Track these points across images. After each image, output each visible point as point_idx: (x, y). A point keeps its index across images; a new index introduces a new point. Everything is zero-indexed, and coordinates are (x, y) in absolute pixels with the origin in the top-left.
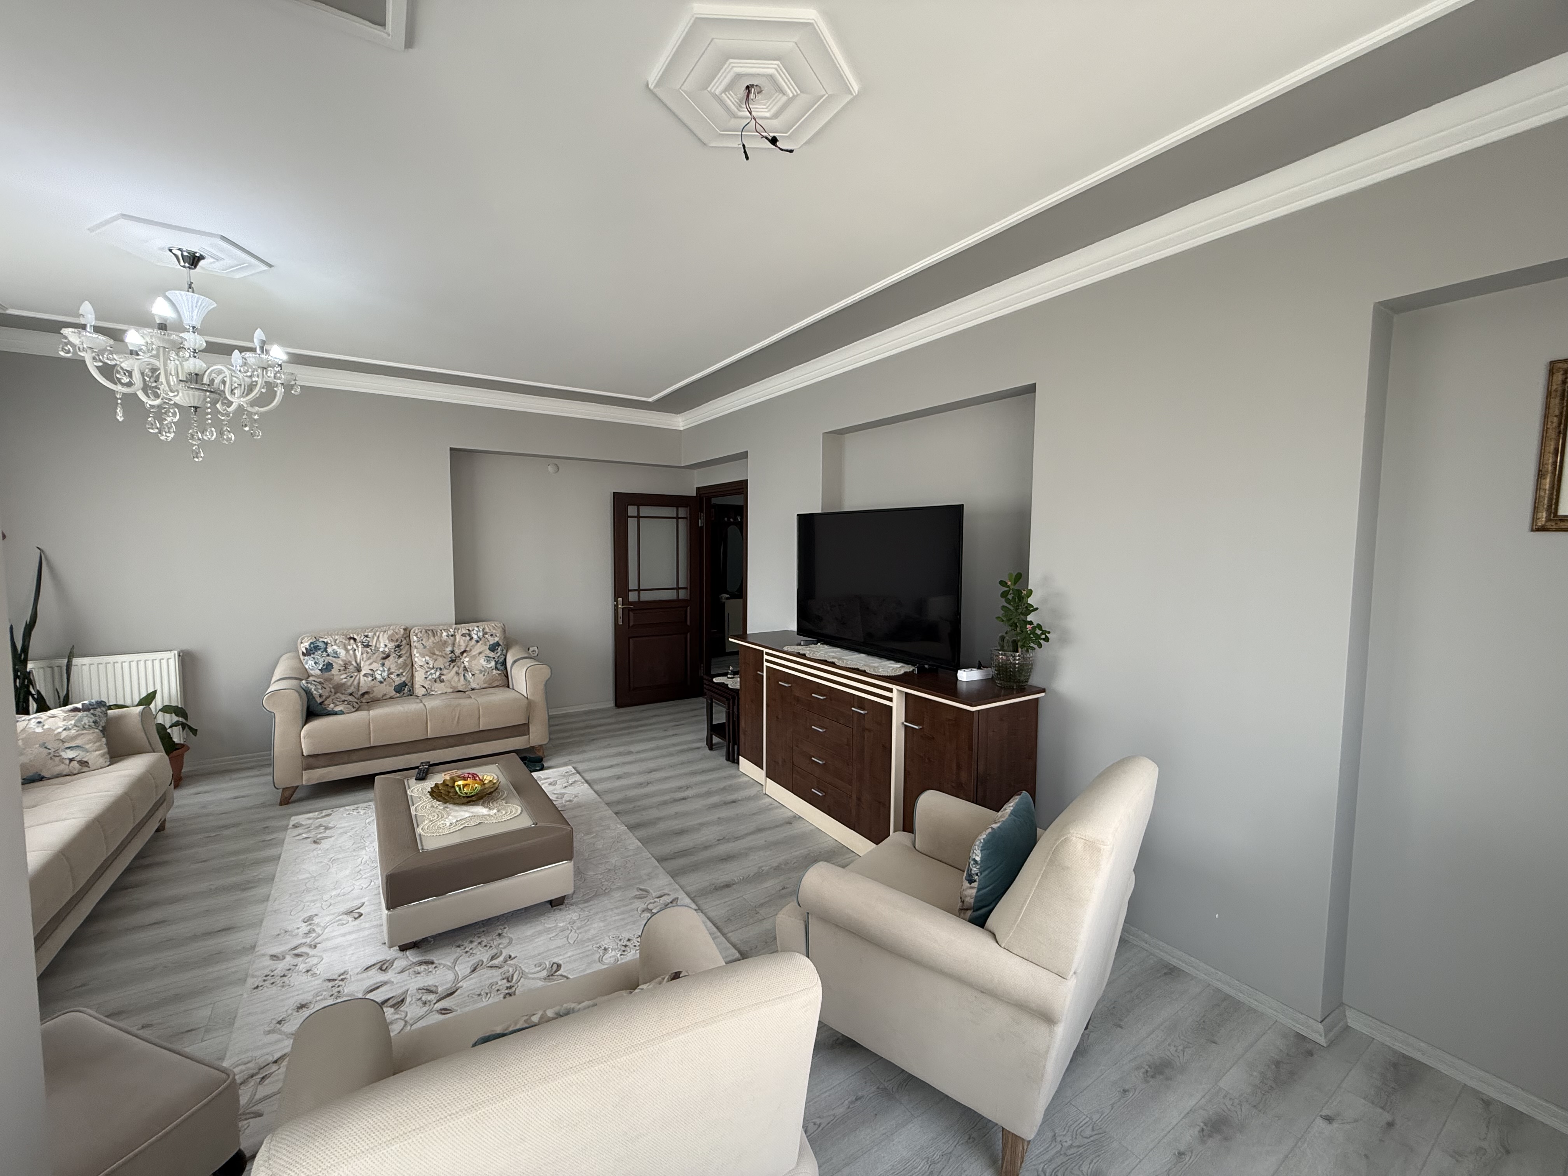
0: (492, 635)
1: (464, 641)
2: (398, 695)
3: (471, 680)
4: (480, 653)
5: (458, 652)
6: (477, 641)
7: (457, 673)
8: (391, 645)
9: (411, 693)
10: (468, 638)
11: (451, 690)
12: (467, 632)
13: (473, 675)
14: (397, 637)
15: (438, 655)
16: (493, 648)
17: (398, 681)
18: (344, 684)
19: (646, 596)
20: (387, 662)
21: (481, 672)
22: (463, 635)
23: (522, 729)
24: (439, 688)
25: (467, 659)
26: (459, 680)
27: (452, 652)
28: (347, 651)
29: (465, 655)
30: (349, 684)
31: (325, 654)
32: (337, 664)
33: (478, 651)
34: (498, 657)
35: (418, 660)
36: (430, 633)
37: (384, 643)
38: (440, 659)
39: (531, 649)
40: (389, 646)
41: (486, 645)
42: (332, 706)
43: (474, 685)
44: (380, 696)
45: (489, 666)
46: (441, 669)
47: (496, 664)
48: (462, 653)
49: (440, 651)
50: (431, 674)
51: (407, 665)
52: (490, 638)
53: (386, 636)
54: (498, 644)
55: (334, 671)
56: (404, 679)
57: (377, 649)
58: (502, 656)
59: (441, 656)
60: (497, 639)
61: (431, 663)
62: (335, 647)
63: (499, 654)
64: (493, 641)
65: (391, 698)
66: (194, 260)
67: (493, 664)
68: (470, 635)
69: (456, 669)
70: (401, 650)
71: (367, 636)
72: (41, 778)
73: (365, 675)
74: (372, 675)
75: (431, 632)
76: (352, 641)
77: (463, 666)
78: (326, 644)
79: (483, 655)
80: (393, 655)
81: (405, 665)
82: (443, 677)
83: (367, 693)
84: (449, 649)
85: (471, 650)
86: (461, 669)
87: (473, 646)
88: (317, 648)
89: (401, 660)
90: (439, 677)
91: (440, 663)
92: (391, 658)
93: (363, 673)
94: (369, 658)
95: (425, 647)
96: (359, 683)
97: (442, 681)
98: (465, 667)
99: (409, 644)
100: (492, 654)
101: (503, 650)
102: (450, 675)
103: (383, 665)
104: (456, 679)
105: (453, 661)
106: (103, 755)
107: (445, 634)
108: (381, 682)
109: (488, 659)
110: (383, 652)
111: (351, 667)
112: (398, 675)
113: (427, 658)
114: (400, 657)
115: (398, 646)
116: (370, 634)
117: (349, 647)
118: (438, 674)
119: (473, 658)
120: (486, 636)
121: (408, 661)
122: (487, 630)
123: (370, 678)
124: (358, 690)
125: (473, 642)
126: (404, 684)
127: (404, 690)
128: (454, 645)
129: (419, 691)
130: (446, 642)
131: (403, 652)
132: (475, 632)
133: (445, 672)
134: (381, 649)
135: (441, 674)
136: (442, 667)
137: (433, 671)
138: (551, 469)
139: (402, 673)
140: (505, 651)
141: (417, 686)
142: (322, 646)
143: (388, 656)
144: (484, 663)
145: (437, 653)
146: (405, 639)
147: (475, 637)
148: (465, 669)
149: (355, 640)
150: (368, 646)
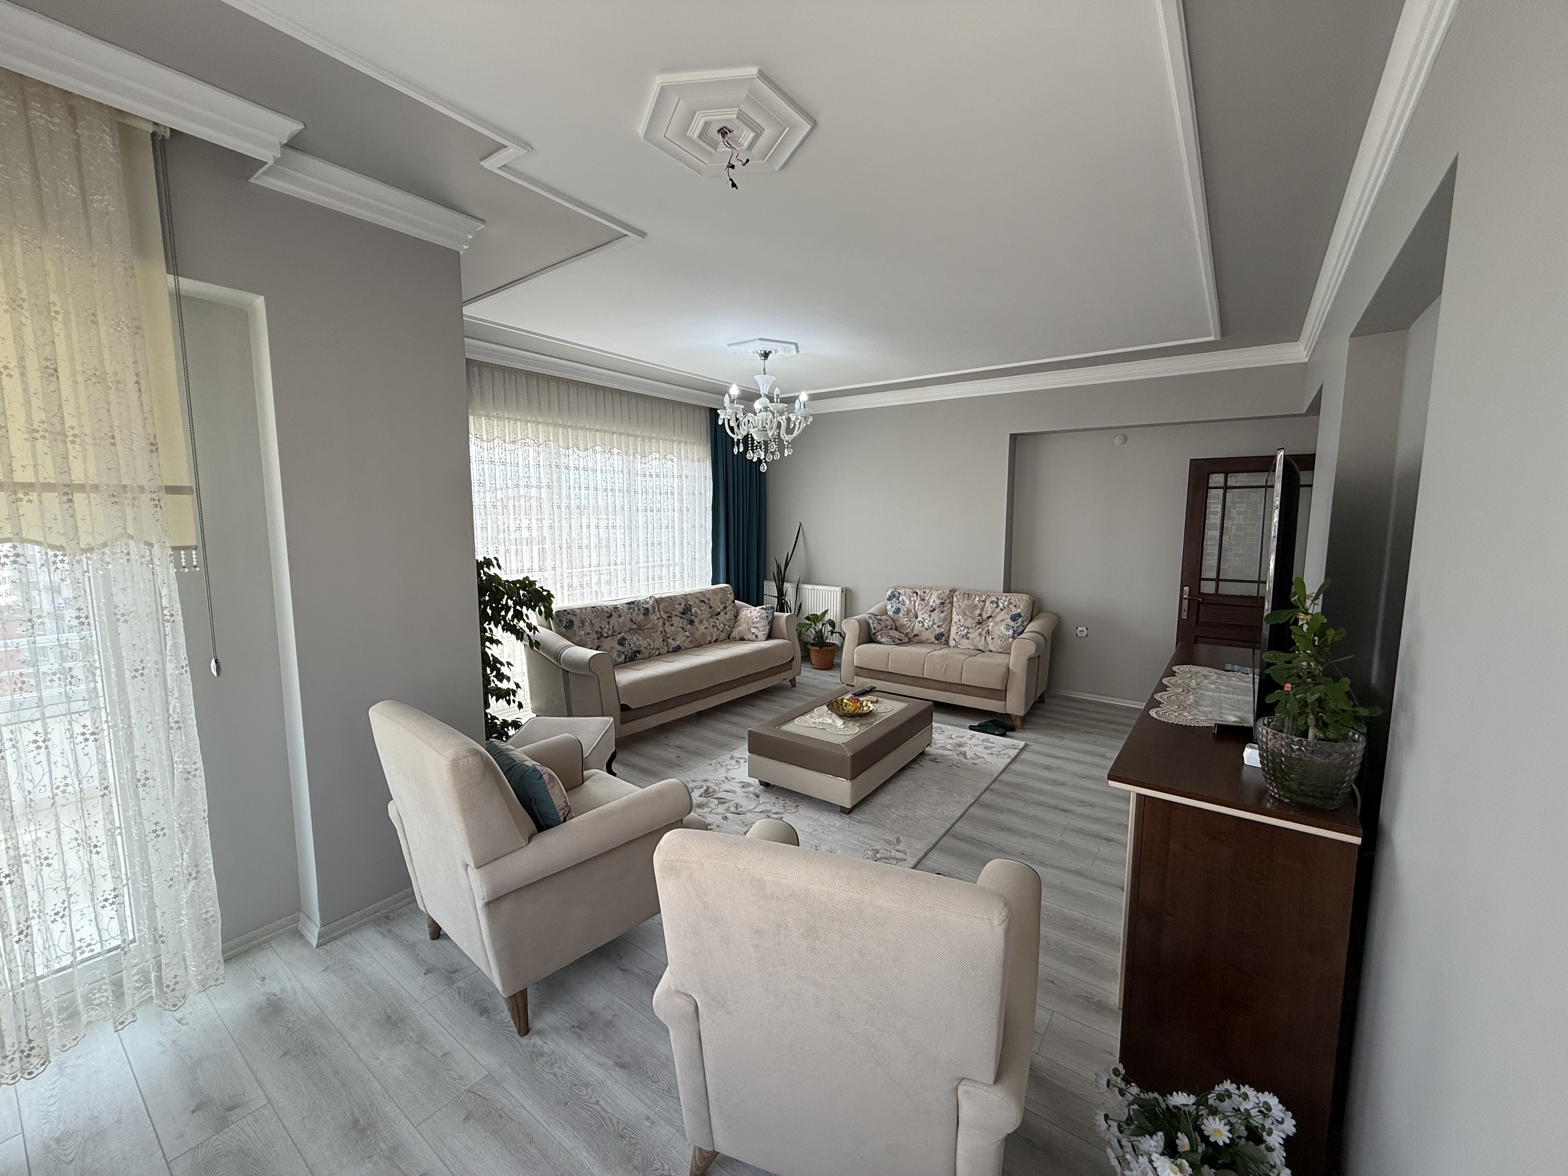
0: (1015, 606)
1: (991, 607)
2: (937, 642)
3: (990, 643)
4: (1002, 621)
5: (985, 616)
6: (1002, 610)
7: (980, 634)
8: (938, 602)
9: (947, 643)
10: (995, 605)
11: (973, 648)
12: (996, 600)
13: (992, 639)
14: (943, 596)
15: (968, 616)
16: (1014, 618)
17: (938, 631)
18: (905, 625)
19: (1226, 589)
20: (932, 614)
21: (999, 637)
22: (992, 602)
23: (1000, 694)
24: (965, 644)
25: (991, 624)
26: (980, 640)
27: (980, 615)
28: (910, 601)
29: (990, 619)
30: (908, 625)
31: (897, 601)
32: (904, 609)
33: (1000, 619)
34: (1017, 627)
35: (955, 617)
36: (966, 596)
37: (934, 600)
38: (970, 620)
39: (1079, 628)
40: (936, 602)
41: (1008, 614)
42: (880, 637)
43: (992, 648)
44: (924, 639)
45: (1007, 633)
46: (968, 628)
47: (1013, 633)
48: (989, 618)
49: (971, 613)
50: (961, 631)
51: (947, 620)
52: (1013, 608)
53: (936, 594)
54: (1019, 615)
55: (901, 615)
56: (942, 630)
57: (928, 603)
58: (1021, 627)
59: (970, 617)
60: (1019, 611)
61: (962, 621)
62: (904, 597)
63: (1018, 625)
64: (1015, 611)
65: (932, 643)
66: (766, 355)
67: (1011, 632)
68: (997, 603)
69: (980, 630)
70: (944, 607)
71: (924, 592)
72: (744, 640)
73: (919, 622)
74: (922, 622)
75: (968, 595)
76: (915, 595)
77: (987, 629)
78: (900, 594)
79: (1004, 623)
80: (938, 610)
81: (945, 619)
82: (969, 635)
83: (917, 635)
84: (978, 612)
85: (995, 616)
86: (984, 632)
87: (998, 613)
88: (894, 596)
89: (943, 614)
90: (966, 635)
91: (969, 623)
92: (936, 612)
93: (918, 620)
94: (922, 610)
95: (960, 607)
96: (914, 626)
97: (968, 638)
98: (988, 630)
99: (952, 603)
100: (1012, 623)
101: (1023, 622)
102: (974, 635)
103: (930, 616)
104: (978, 638)
105: (980, 623)
106: (764, 634)
107: (977, 599)
108: (927, 629)
109: (1008, 627)
110: (932, 606)
111: (911, 614)
112: (938, 626)
113: (960, 617)
114: (942, 612)
115: (942, 603)
116: (927, 591)
117: (912, 599)
118: (966, 631)
119: (996, 623)
120: (1010, 606)
121: (948, 617)
122: (1012, 601)
123: (921, 625)
124: (912, 632)
125: (999, 609)
126: (942, 635)
127: (942, 638)
128: (982, 609)
129: (952, 643)
130: (976, 606)
131: (945, 609)
132: (1002, 601)
133: (971, 631)
134: (931, 604)
135: (968, 633)
136: (970, 626)
137: (962, 628)
138: (1117, 441)
139: (942, 625)
140: (1025, 624)
141: (951, 638)
142: (897, 595)
143: (934, 610)
144: (1004, 630)
145: (968, 614)
146: (949, 598)
147: (1001, 605)
148: (988, 632)
149: (917, 593)
150: (923, 600)
